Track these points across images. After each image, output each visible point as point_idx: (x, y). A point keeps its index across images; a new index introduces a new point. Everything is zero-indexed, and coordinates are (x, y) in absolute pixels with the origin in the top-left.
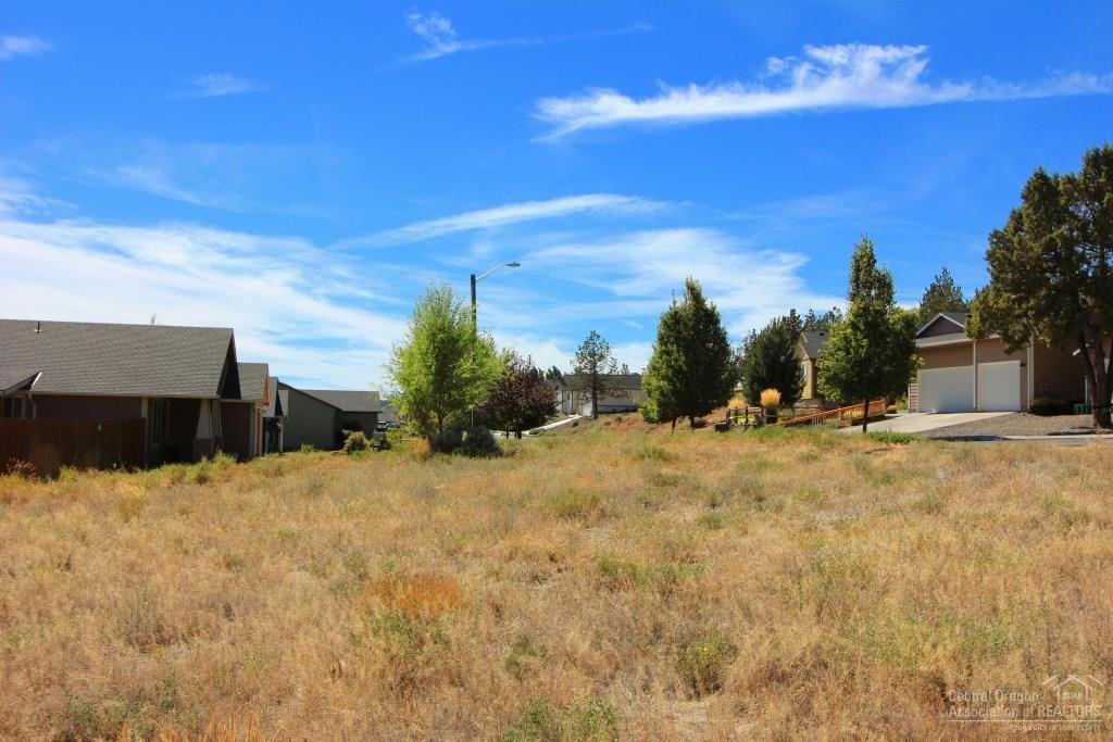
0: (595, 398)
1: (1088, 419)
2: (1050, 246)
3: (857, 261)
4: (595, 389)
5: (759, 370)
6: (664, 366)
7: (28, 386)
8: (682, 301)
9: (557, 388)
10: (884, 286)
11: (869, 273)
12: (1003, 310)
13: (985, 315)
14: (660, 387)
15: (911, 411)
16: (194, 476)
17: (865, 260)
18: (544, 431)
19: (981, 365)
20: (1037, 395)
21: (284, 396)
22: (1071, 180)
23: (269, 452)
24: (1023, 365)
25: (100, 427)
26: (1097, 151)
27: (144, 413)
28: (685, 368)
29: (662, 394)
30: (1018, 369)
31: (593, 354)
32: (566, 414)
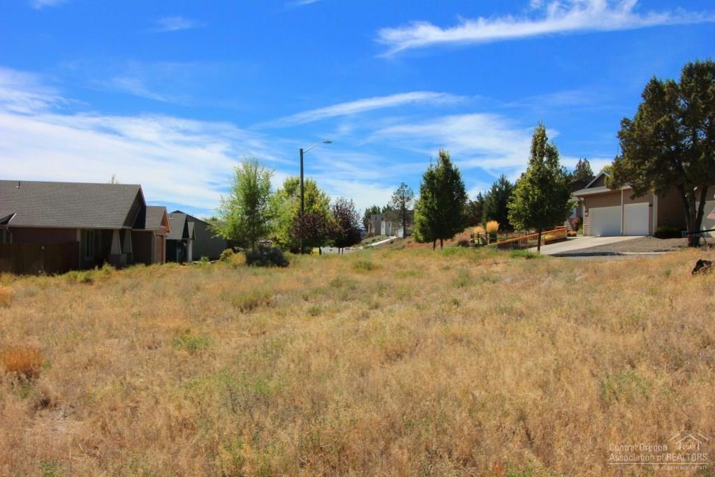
0: (404, 225)
1: (684, 241)
2: (658, 129)
3: (535, 139)
4: (404, 220)
5: (492, 209)
6: (423, 207)
7: (6, 222)
8: (436, 165)
9: (382, 219)
10: (552, 155)
11: (542, 146)
12: (629, 170)
13: (618, 174)
14: (421, 220)
15: (585, 235)
16: (82, 278)
17: (540, 138)
18: (372, 247)
19: (625, 205)
20: (659, 225)
21: (191, 225)
22: (672, 85)
23: (166, 262)
24: (651, 205)
25: (43, 248)
26: (691, 65)
27: (79, 239)
28: (436, 208)
29: (422, 225)
30: (648, 208)
31: (402, 198)
32: (388, 236)
